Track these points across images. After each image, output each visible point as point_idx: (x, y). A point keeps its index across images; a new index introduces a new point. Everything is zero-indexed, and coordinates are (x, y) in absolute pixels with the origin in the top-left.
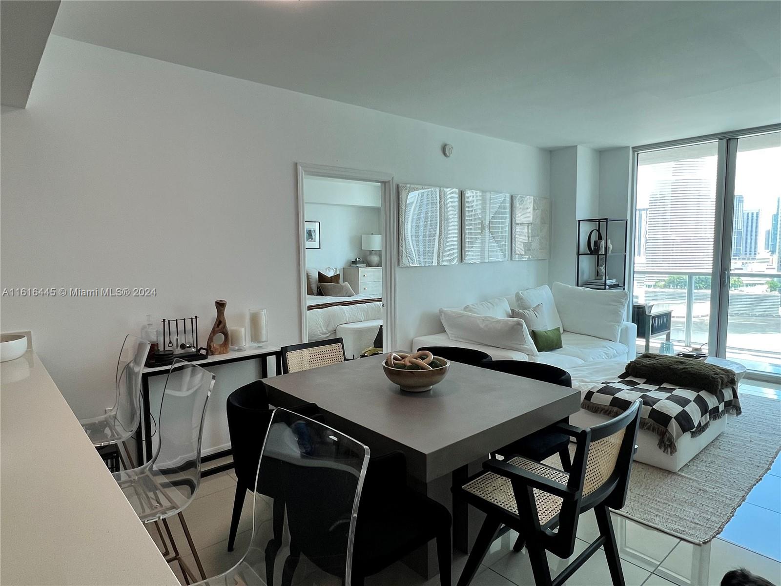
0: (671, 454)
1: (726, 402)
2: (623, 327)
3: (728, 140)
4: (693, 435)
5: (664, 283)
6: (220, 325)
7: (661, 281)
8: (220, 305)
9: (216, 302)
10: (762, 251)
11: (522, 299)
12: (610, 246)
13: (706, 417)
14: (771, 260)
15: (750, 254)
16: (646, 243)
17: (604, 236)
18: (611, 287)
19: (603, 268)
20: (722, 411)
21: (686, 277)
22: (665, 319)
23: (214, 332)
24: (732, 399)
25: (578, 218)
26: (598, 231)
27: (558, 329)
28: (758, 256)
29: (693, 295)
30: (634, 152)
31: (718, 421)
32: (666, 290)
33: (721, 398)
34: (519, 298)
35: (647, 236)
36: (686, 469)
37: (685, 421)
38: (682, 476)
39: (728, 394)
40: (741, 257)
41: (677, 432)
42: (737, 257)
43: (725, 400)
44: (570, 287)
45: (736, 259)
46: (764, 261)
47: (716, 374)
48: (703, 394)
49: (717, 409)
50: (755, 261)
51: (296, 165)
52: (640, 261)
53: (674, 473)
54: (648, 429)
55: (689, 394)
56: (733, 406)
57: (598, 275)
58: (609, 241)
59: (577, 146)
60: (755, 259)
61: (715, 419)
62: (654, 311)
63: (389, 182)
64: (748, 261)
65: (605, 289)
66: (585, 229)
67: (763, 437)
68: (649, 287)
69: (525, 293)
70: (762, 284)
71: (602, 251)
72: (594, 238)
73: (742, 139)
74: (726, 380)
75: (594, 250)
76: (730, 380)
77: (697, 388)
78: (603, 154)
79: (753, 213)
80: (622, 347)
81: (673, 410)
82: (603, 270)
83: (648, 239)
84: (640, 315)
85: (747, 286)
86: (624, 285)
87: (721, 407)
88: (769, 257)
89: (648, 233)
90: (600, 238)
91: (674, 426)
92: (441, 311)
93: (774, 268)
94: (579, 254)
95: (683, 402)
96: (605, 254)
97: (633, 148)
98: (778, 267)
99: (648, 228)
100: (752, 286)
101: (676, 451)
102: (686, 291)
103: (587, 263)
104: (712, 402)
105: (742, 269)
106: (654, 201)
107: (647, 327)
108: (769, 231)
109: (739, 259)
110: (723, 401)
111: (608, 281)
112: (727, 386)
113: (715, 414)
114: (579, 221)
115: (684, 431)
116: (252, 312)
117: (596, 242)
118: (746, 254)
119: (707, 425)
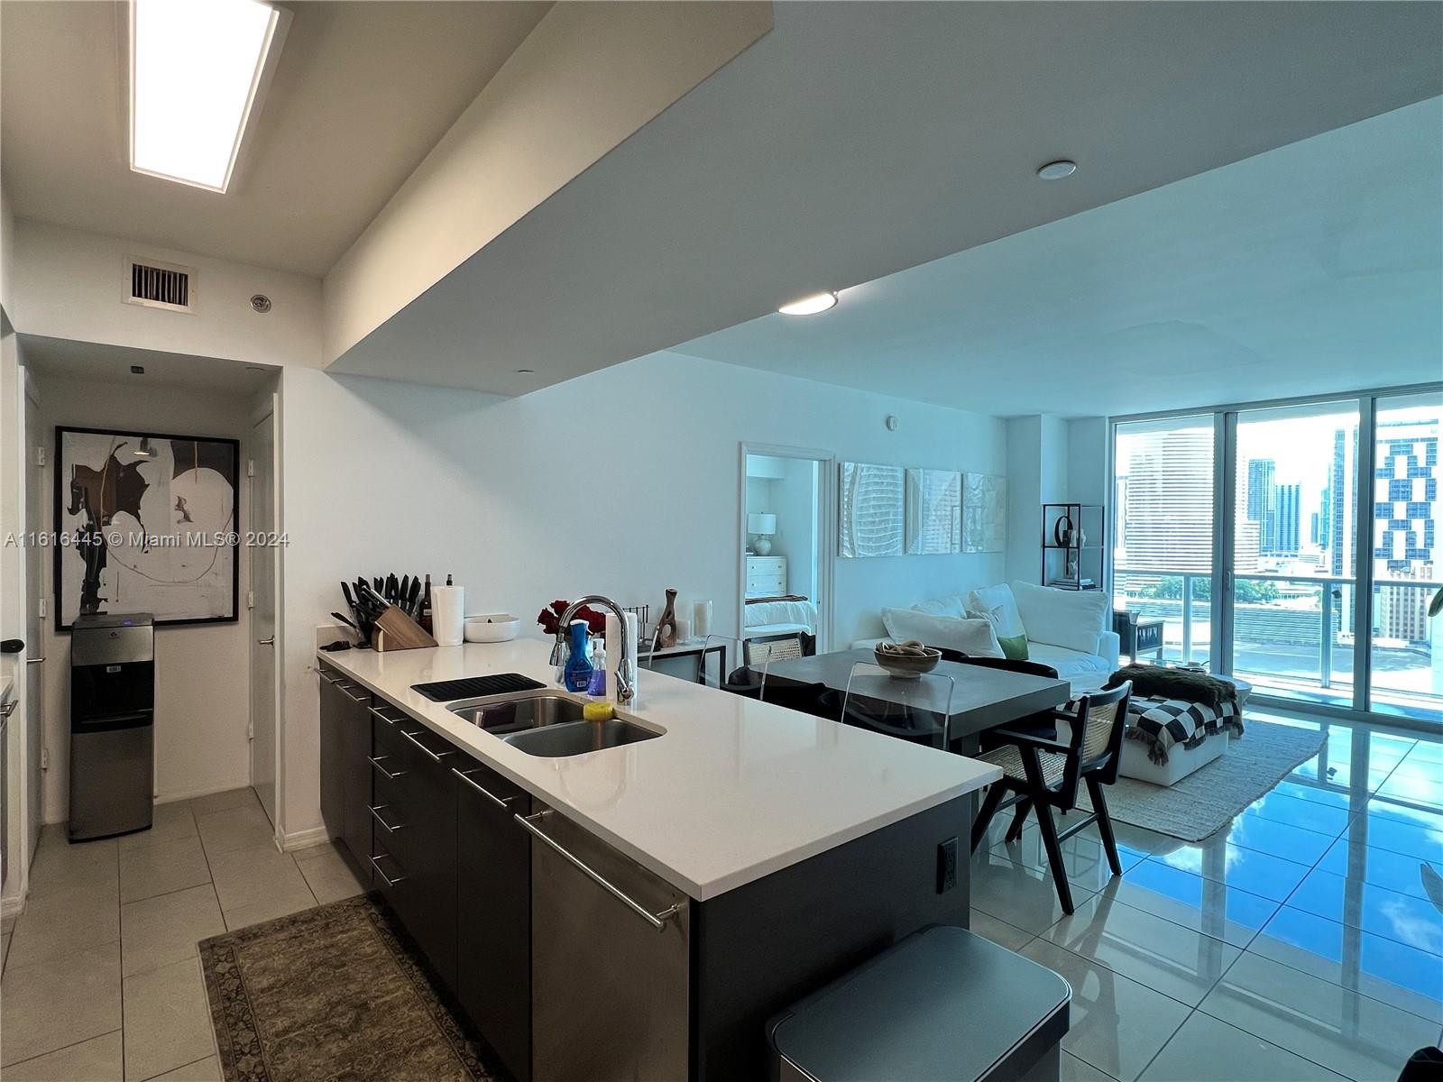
0: (1163, 765)
1: (1224, 718)
2: (1102, 636)
3: (1226, 414)
4: (1187, 746)
5: (1154, 590)
6: (668, 616)
7: (1150, 586)
8: (671, 595)
9: (667, 591)
10: (1307, 546)
11: (977, 599)
12: (1084, 537)
13: (1201, 730)
14: (1321, 558)
15: (1289, 549)
16: (1126, 528)
17: (1075, 525)
18: (1085, 588)
19: (1074, 565)
20: (1221, 727)
21: (1182, 578)
22: (1155, 632)
23: (662, 623)
24: (1232, 714)
25: (1042, 503)
26: (1068, 518)
27: (1023, 637)
28: (1300, 552)
29: (1192, 609)
30: (1110, 423)
31: (1216, 737)
32: (1158, 601)
33: (1219, 713)
34: (974, 599)
35: (1127, 518)
36: (1179, 785)
37: (1177, 731)
38: (1176, 791)
39: (1227, 709)
40: (1274, 552)
41: (1169, 742)
42: (1269, 553)
43: (1224, 715)
44: (1035, 586)
45: (1266, 555)
46: (1311, 559)
47: (1213, 685)
48: (1197, 705)
49: (1214, 723)
50: (1295, 559)
51: (740, 444)
52: (1121, 555)
53: (1166, 787)
54: (1137, 738)
55: (1183, 705)
56: (1234, 723)
57: (1067, 573)
58: (1082, 531)
59: (1040, 416)
60: (1296, 556)
61: (1212, 734)
62: (1141, 621)
63: (830, 460)
64: (1286, 559)
65: (1078, 590)
66: (1053, 515)
67: (1270, 761)
68: (1131, 596)
69: (981, 591)
70: (1308, 595)
71: (1074, 544)
72: (1063, 527)
73: (1241, 413)
74: (1224, 692)
75: (1063, 542)
76: (1229, 693)
77: (1191, 699)
78: (1070, 423)
79: (1290, 486)
80: (1103, 662)
81: (1164, 718)
82: (1076, 567)
83: (1128, 522)
84: (1122, 623)
85: (1285, 597)
86: (1102, 586)
87: (1220, 722)
88: (1319, 554)
89: (1128, 514)
90: (1070, 526)
91: (1165, 735)
92: (884, 612)
93: (1327, 572)
94: (1044, 547)
95: (1177, 712)
96: (1078, 547)
97: (1110, 418)
98: (1333, 569)
99: (1128, 506)
100: (1294, 597)
101: (1168, 761)
102: (1182, 603)
103: (1054, 557)
104: (1208, 715)
105: (1276, 571)
106: (1136, 467)
107: (1131, 639)
108: (1317, 515)
109: (1272, 555)
110: (1221, 716)
111: (1081, 581)
112: (1225, 700)
113: (1211, 728)
114: (1045, 506)
115: (1177, 741)
116: (697, 602)
117: (1065, 533)
118: (1282, 549)
119: (1202, 739)
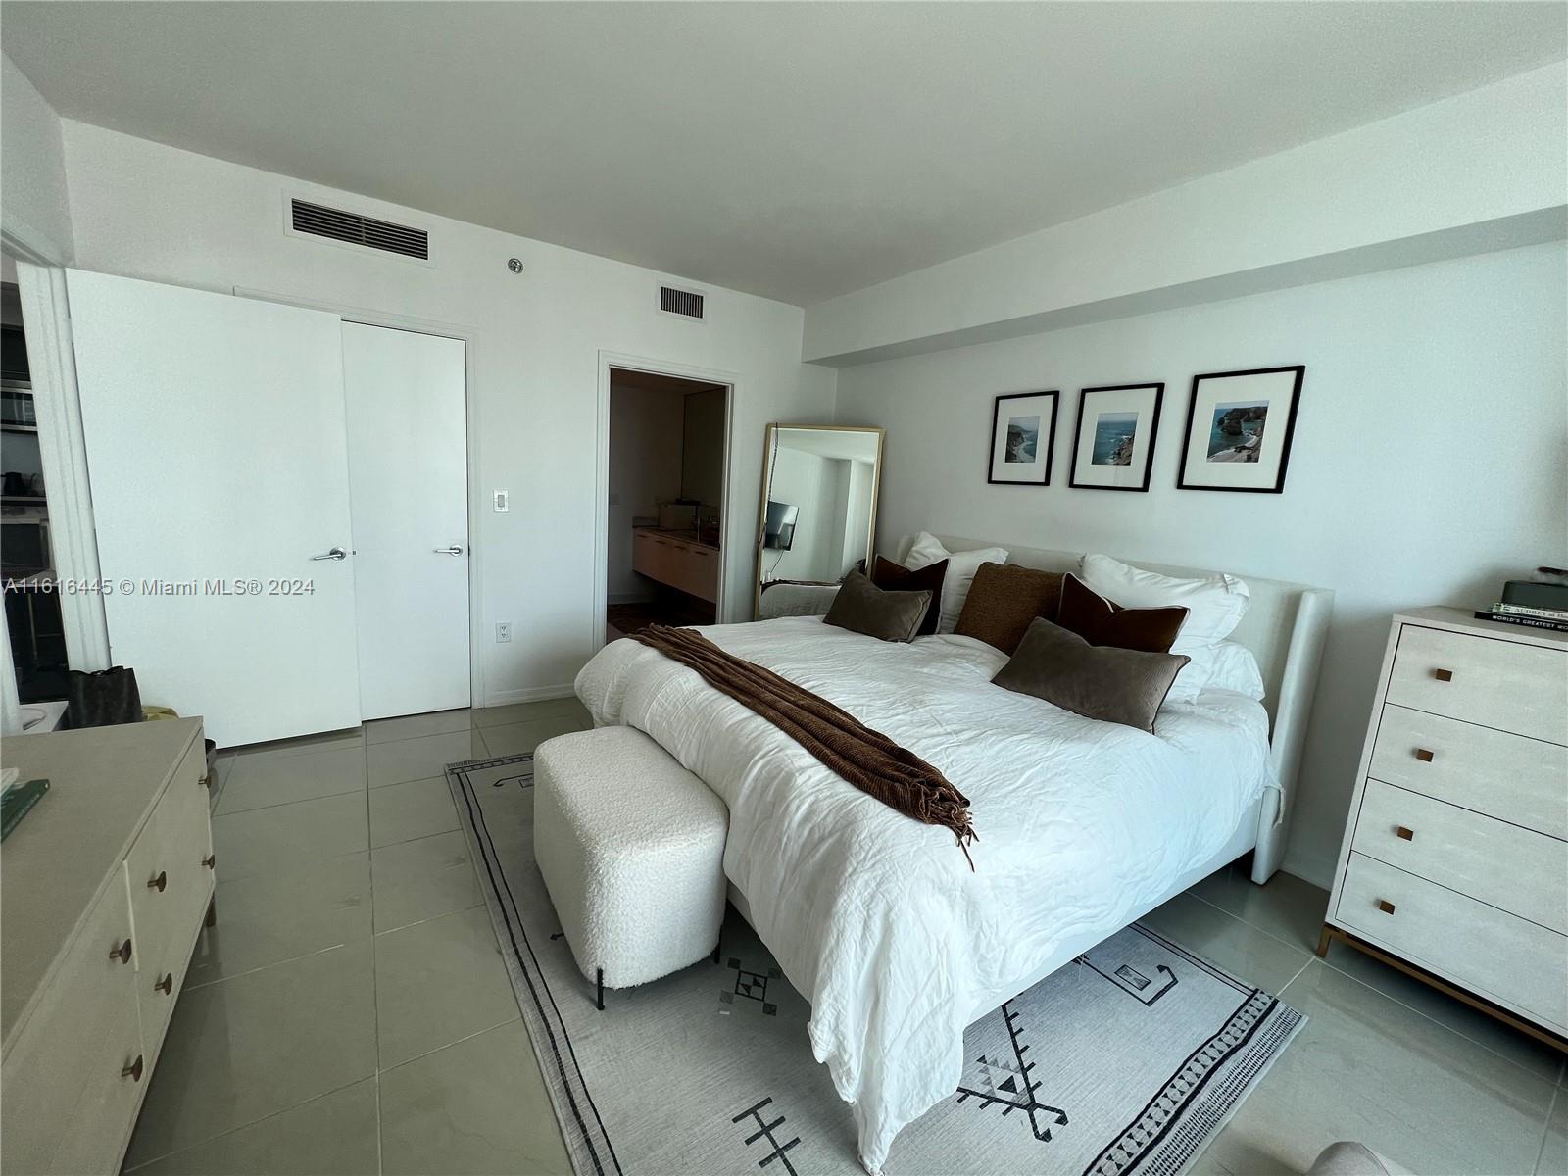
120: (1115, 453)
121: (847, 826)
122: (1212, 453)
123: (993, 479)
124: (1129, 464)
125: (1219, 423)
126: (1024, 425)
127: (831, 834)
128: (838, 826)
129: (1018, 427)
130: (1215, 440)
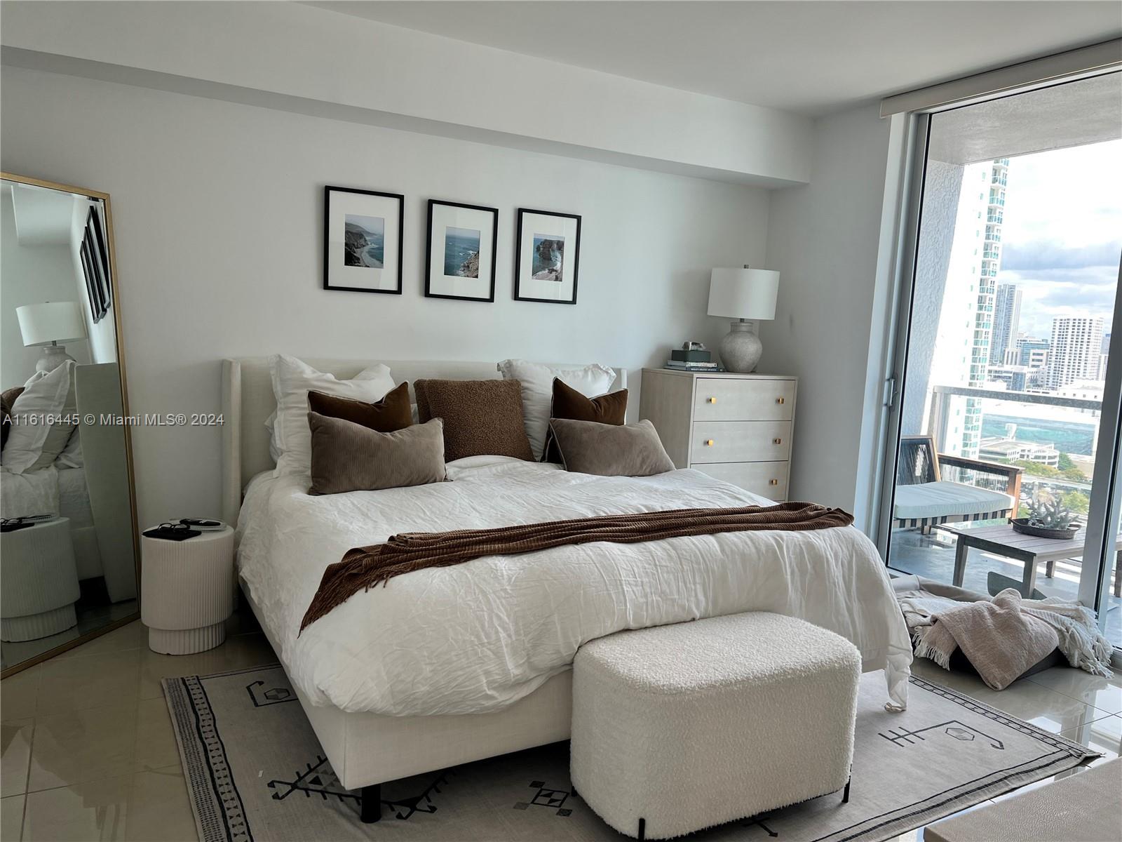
120: (464, 266)
121: (853, 545)
122: (534, 273)
123: (330, 285)
124: (477, 277)
125: (538, 249)
126: (366, 225)
127: (851, 556)
128: (850, 548)
129: (357, 226)
130: (536, 263)
